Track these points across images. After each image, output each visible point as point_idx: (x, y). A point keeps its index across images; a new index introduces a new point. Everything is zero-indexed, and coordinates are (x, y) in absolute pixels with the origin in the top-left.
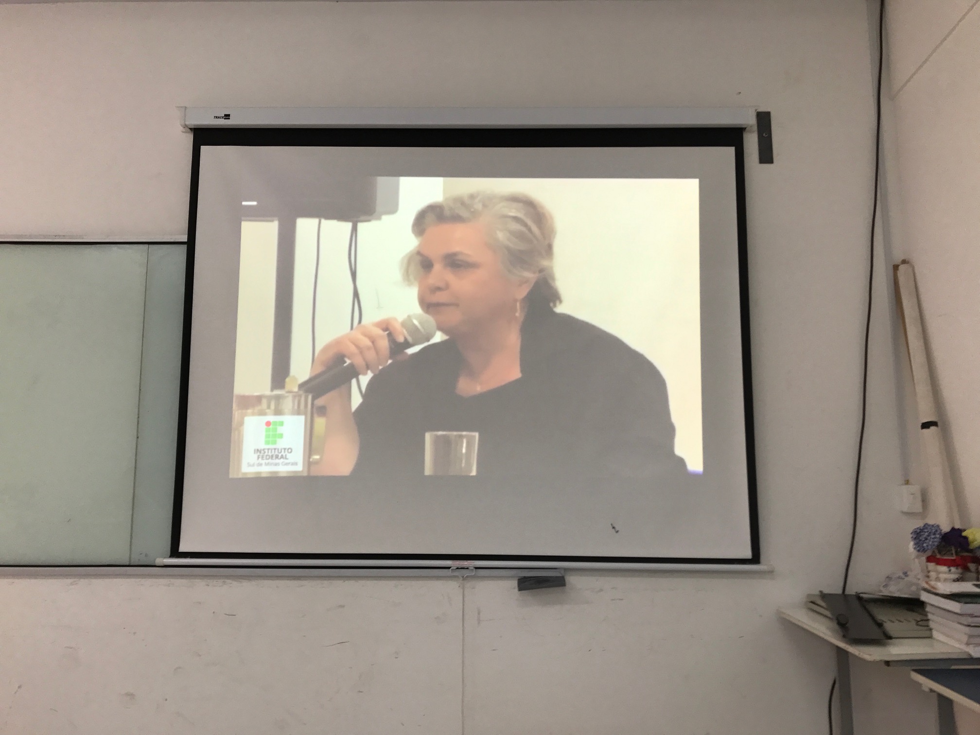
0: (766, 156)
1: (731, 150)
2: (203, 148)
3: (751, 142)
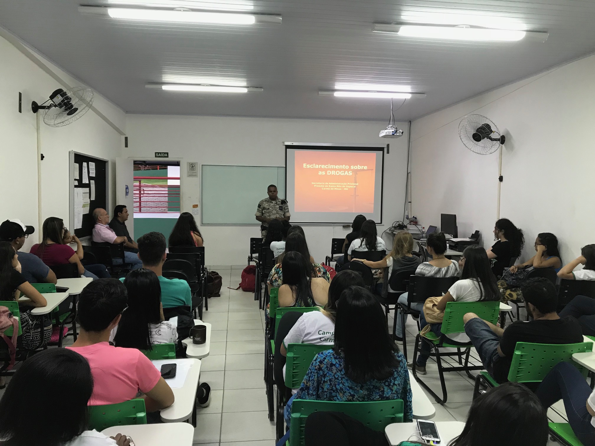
0: (388, 152)
1: (382, 152)
2: (287, 149)
3: (386, 150)
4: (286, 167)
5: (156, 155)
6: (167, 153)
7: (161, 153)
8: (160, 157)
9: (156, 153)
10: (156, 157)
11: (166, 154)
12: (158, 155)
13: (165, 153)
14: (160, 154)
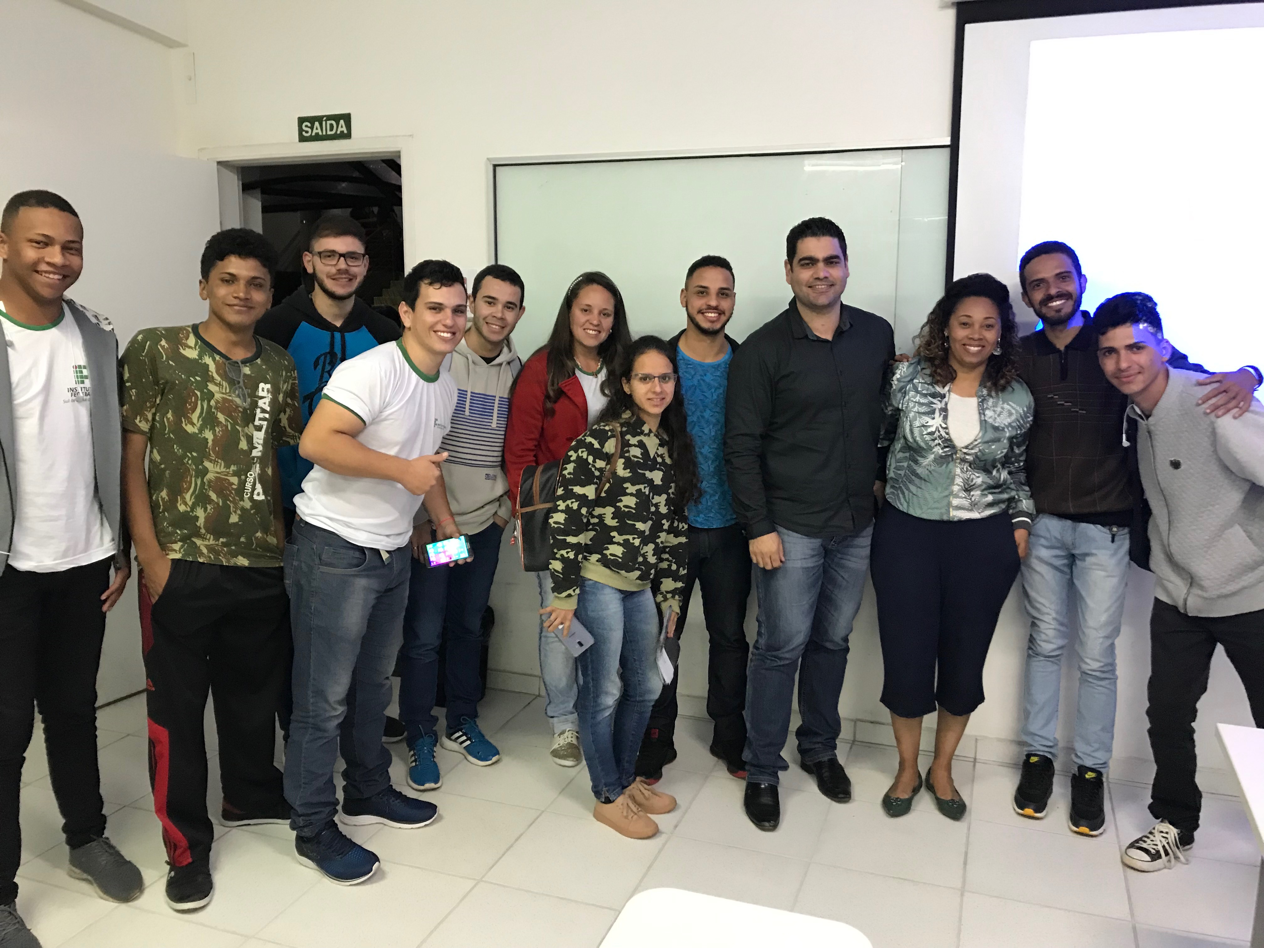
4: (954, 148)
5: (301, 130)
6: (347, 118)
7: (319, 119)
8: (317, 138)
9: (301, 120)
10: (302, 139)
11: (342, 122)
12: (312, 128)
13: (336, 118)
14: (317, 124)
